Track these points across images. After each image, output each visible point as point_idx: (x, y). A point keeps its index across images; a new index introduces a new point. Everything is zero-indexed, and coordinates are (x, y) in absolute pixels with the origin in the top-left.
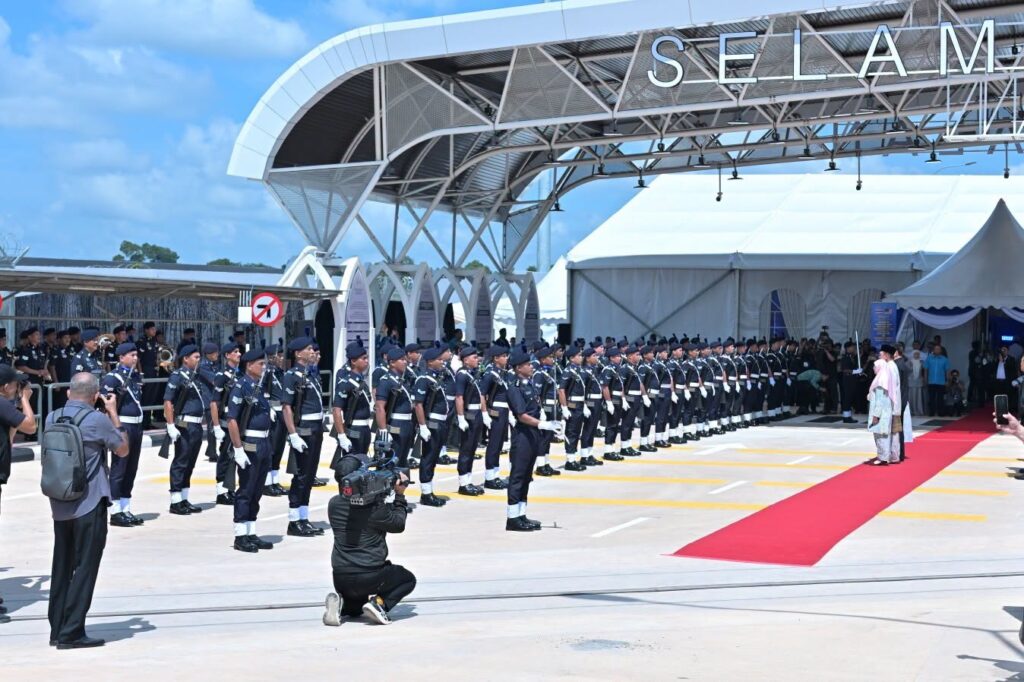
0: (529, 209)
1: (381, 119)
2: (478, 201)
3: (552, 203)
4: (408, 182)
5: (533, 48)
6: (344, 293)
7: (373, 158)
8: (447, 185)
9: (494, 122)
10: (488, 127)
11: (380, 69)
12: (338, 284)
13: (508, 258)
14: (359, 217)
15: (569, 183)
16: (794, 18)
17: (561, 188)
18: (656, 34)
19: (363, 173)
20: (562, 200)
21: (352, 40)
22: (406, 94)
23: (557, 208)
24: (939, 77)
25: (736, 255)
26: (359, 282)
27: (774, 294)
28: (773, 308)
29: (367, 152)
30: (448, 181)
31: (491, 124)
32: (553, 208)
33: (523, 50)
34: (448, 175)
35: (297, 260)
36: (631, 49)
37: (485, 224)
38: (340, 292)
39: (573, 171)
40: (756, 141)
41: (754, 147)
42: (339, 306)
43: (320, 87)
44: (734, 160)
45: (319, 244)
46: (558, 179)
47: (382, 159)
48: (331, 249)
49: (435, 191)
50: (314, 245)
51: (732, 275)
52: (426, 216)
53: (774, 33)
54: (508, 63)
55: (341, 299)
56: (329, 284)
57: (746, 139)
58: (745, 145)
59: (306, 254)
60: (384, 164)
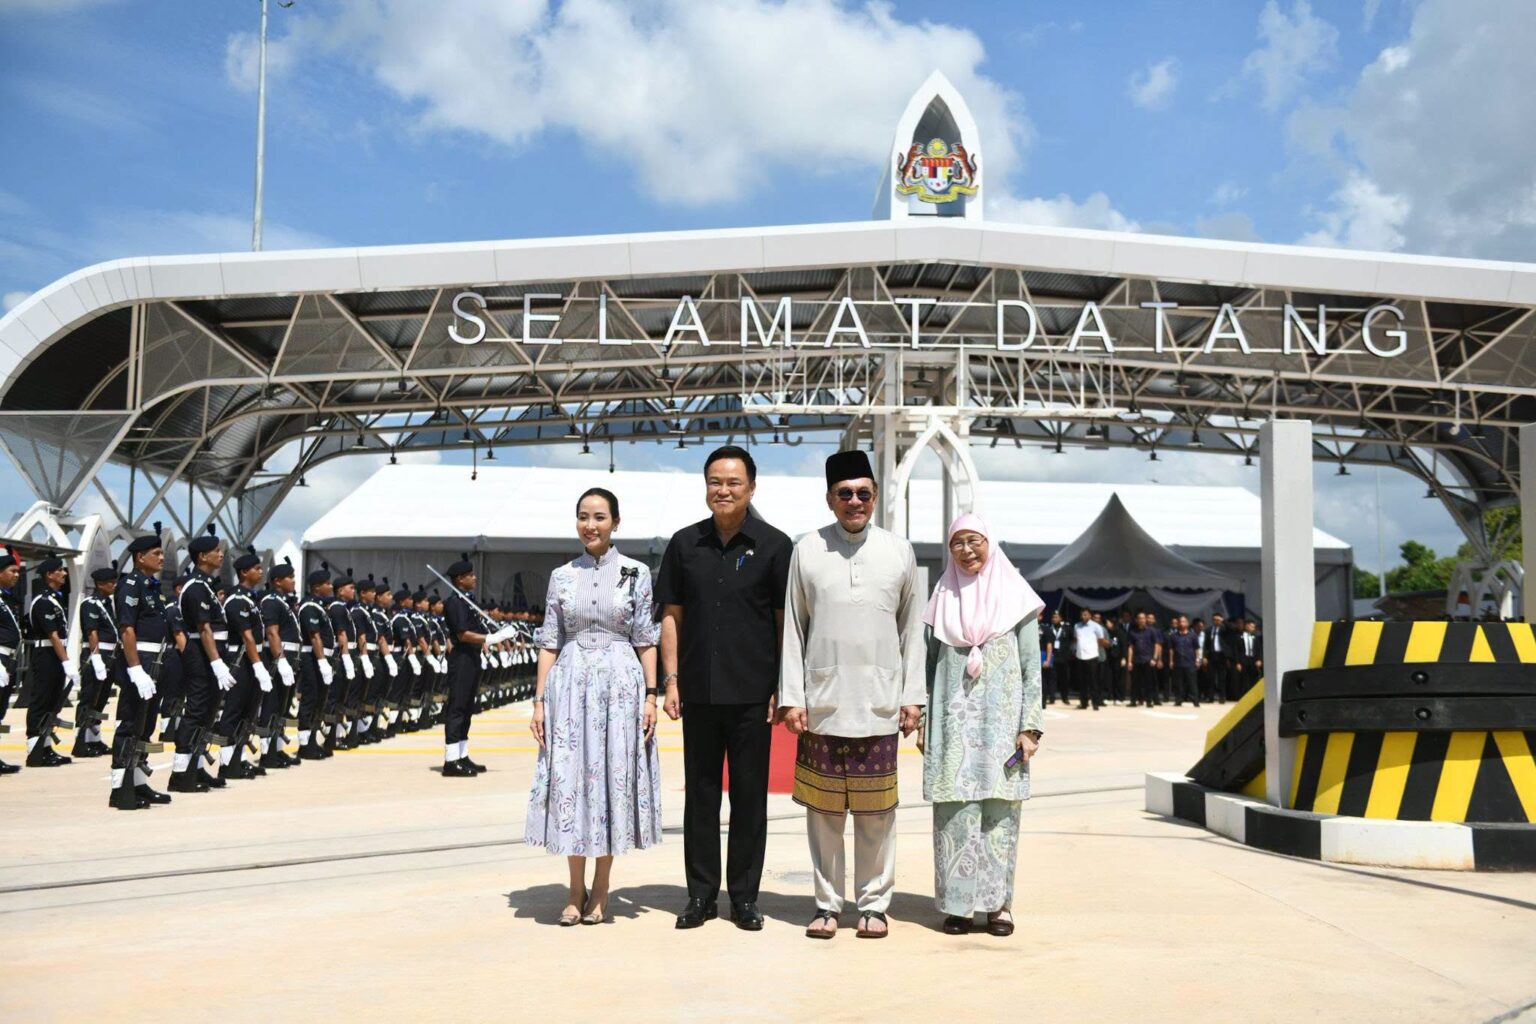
0: (270, 484)
1: (137, 362)
2: (211, 473)
3: (297, 476)
4: (148, 440)
5: (321, 297)
6: (84, 554)
7: (123, 406)
8: (197, 446)
9: (268, 374)
10: (261, 380)
11: (140, 307)
12: (76, 541)
13: (245, 534)
14: (96, 481)
15: (314, 458)
16: (599, 284)
17: (307, 462)
18: (459, 290)
19: (108, 424)
20: (308, 475)
21: (109, 272)
22: (170, 338)
23: (302, 483)
24: (738, 350)
25: (481, 538)
26: (99, 544)
27: (518, 577)
28: (517, 589)
29: (115, 397)
30: (200, 441)
31: (265, 376)
32: (298, 482)
33: (309, 298)
34: (200, 435)
35: (23, 518)
36: (425, 310)
37: (223, 503)
38: (80, 553)
39: (320, 443)
40: (515, 418)
41: (513, 424)
42: (77, 570)
43: (67, 321)
44: (490, 441)
45: (53, 500)
46: (304, 452)
47: (134, 408)
48: (66, 506)
49: (181, 455)
50: (46, 500)
51: (476, 557)
52: (166, 486)
53: (580, 296)
54: (289, 317)
55: (79, 560)
56: (63, 541)
57: (506, 415)
58: (503, 422)
59: (36, 510)
60: (137, 413)
